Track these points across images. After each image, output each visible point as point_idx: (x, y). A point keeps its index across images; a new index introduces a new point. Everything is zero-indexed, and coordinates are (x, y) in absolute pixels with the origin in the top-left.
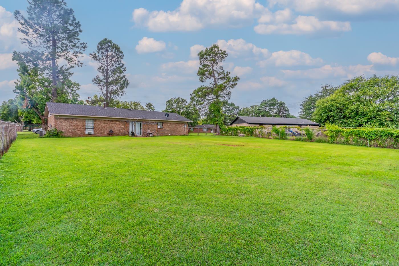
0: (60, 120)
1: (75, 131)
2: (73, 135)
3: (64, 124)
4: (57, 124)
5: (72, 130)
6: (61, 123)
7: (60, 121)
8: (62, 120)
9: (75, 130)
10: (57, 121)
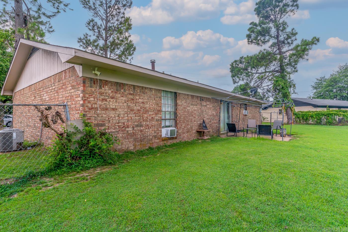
0: (100, 88)
1: (141, 131)
2: (137, 144)
3: (112, 104)
4: (90, 106)
5: (133, 127)
6: (103, 100)
7: (101, 94)
8: (107, 90)
9: (141, 126)
10: (91, 94)
